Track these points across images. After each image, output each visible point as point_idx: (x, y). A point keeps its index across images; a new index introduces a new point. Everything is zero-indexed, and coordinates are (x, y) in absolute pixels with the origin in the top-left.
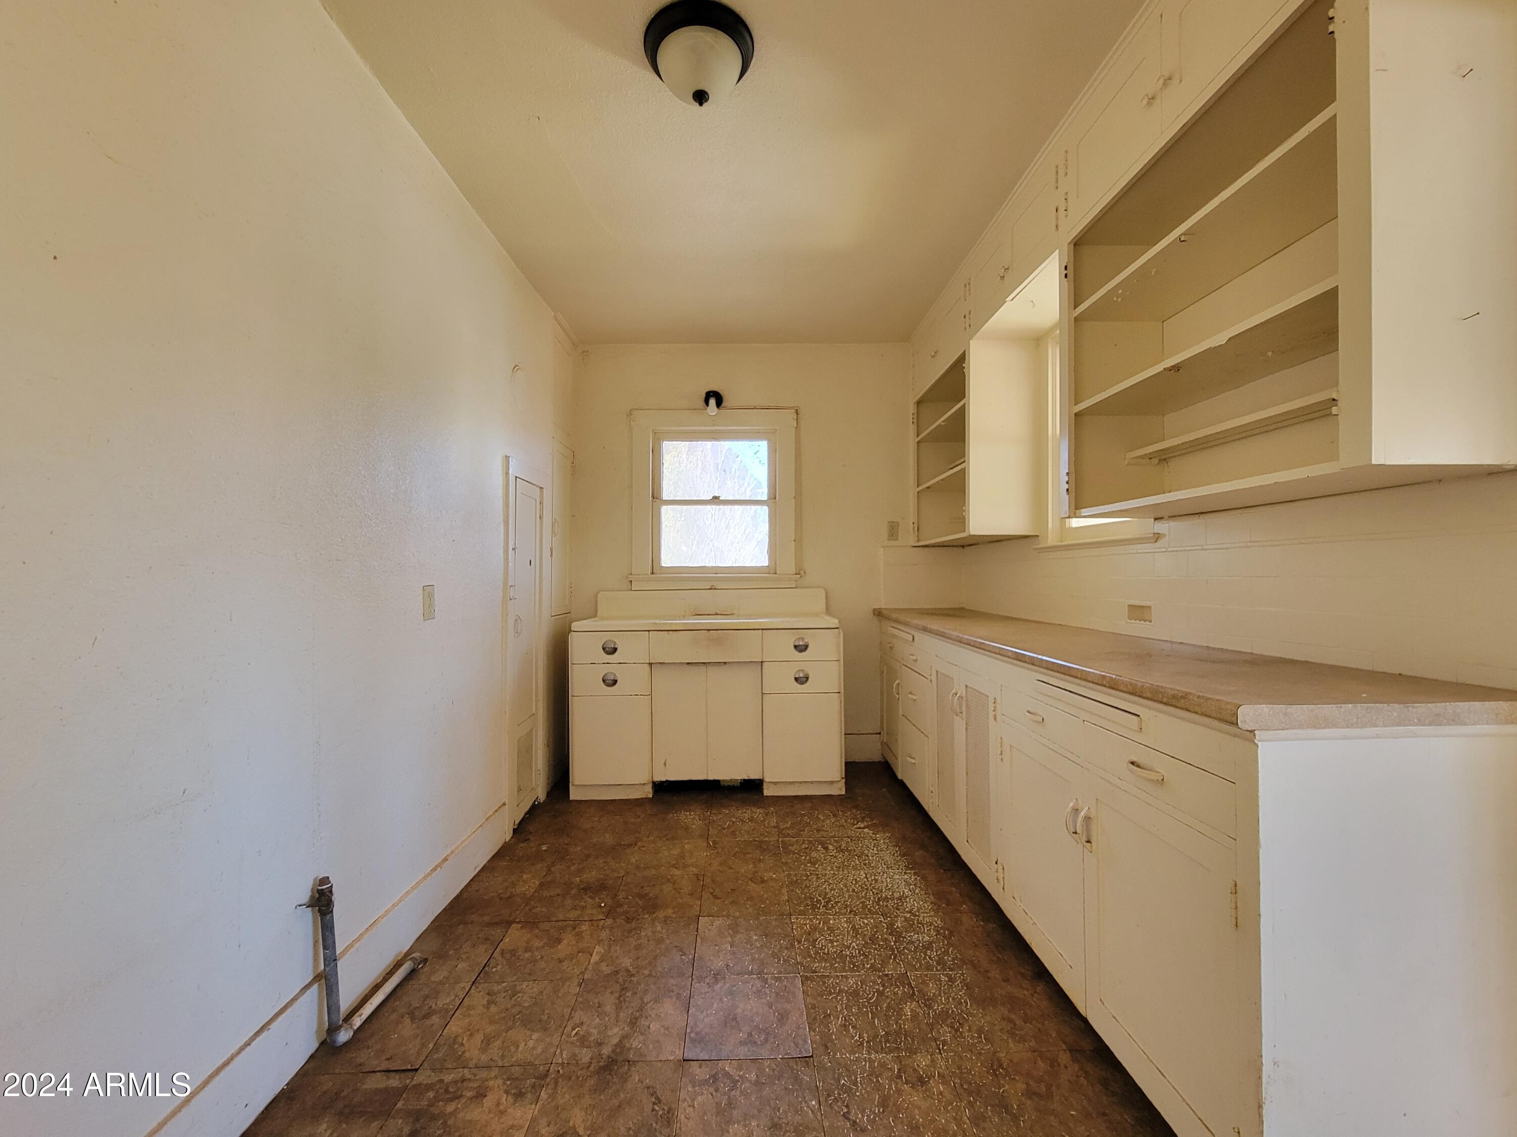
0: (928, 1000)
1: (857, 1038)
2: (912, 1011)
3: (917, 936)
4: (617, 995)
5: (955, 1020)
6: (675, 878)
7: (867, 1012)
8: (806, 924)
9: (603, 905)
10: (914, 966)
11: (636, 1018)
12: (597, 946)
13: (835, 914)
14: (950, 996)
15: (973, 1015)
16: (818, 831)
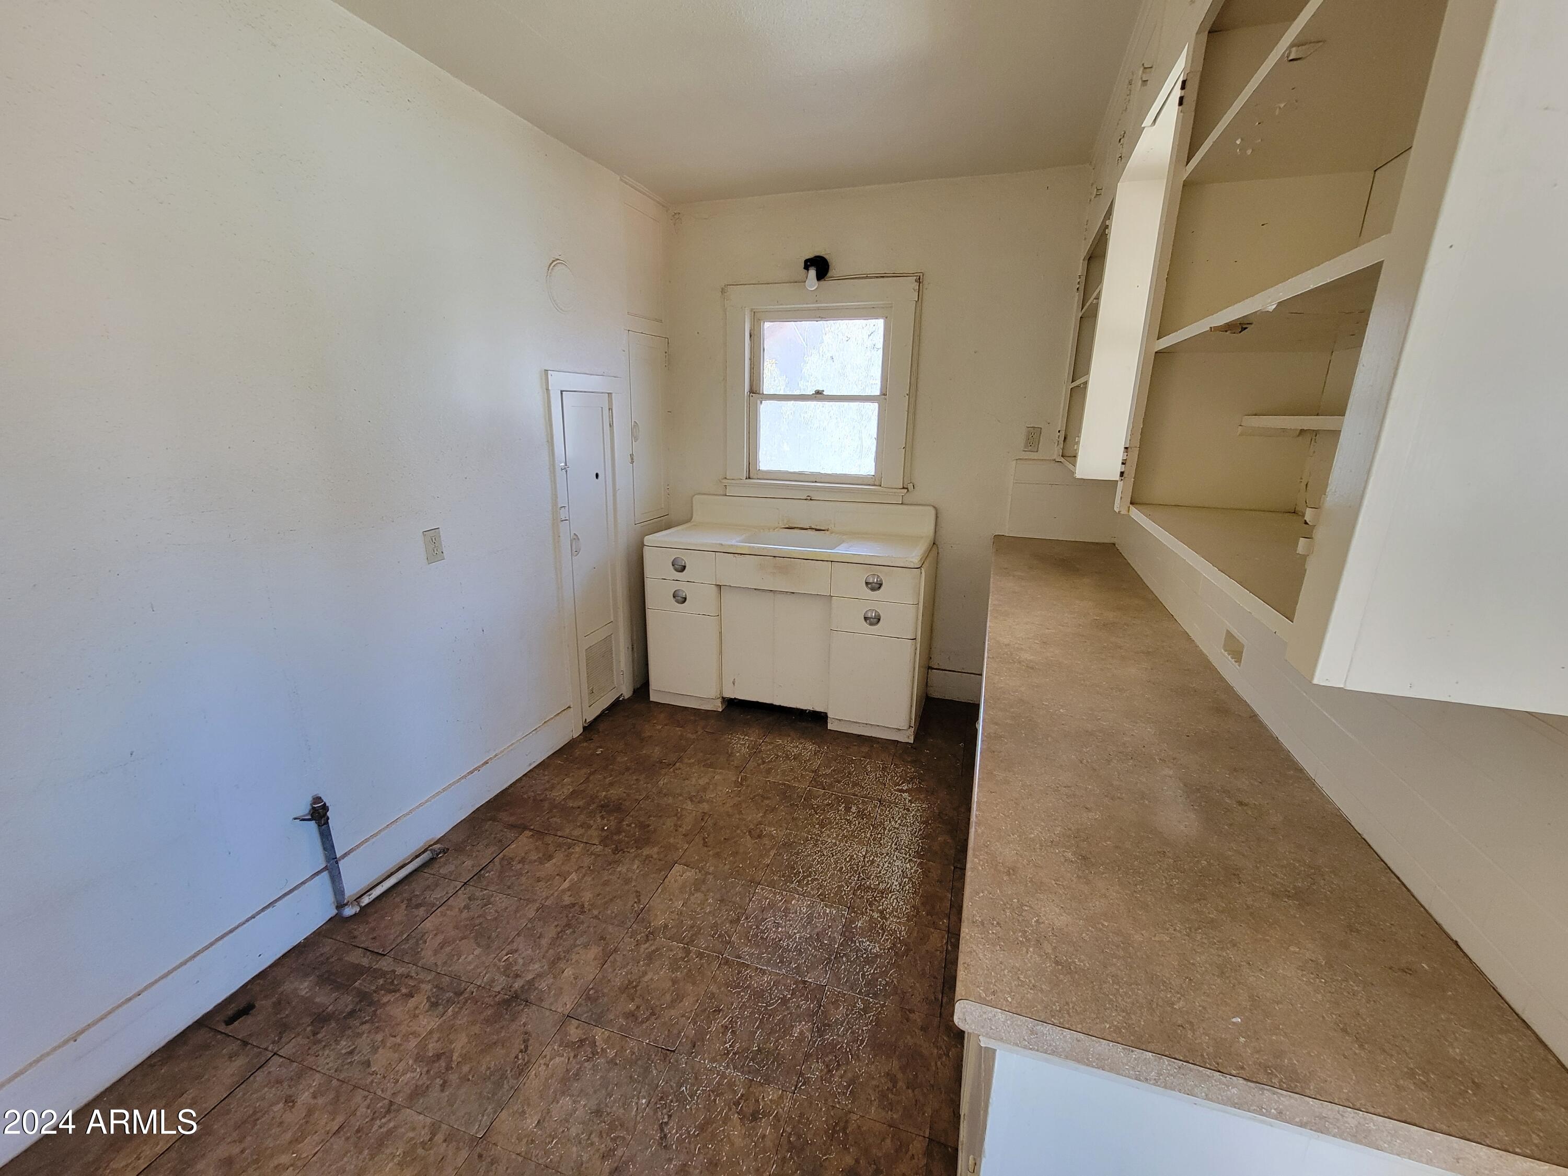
0: (825, 1025)
1: (728, 1045)
2: (801, 1033)
3: (868, 943)
4: (559, 929)
5: (836, 1059)
6: (684, 813)
7: (757, 1019)
8: (767, 898)
9: (606, 828)
10: (840, 979)
11: (559, 959)
12: (574, 873)
13: (803, 895)
14: (851, 1028)
15: (858, 1058)
16: (855, 784)
